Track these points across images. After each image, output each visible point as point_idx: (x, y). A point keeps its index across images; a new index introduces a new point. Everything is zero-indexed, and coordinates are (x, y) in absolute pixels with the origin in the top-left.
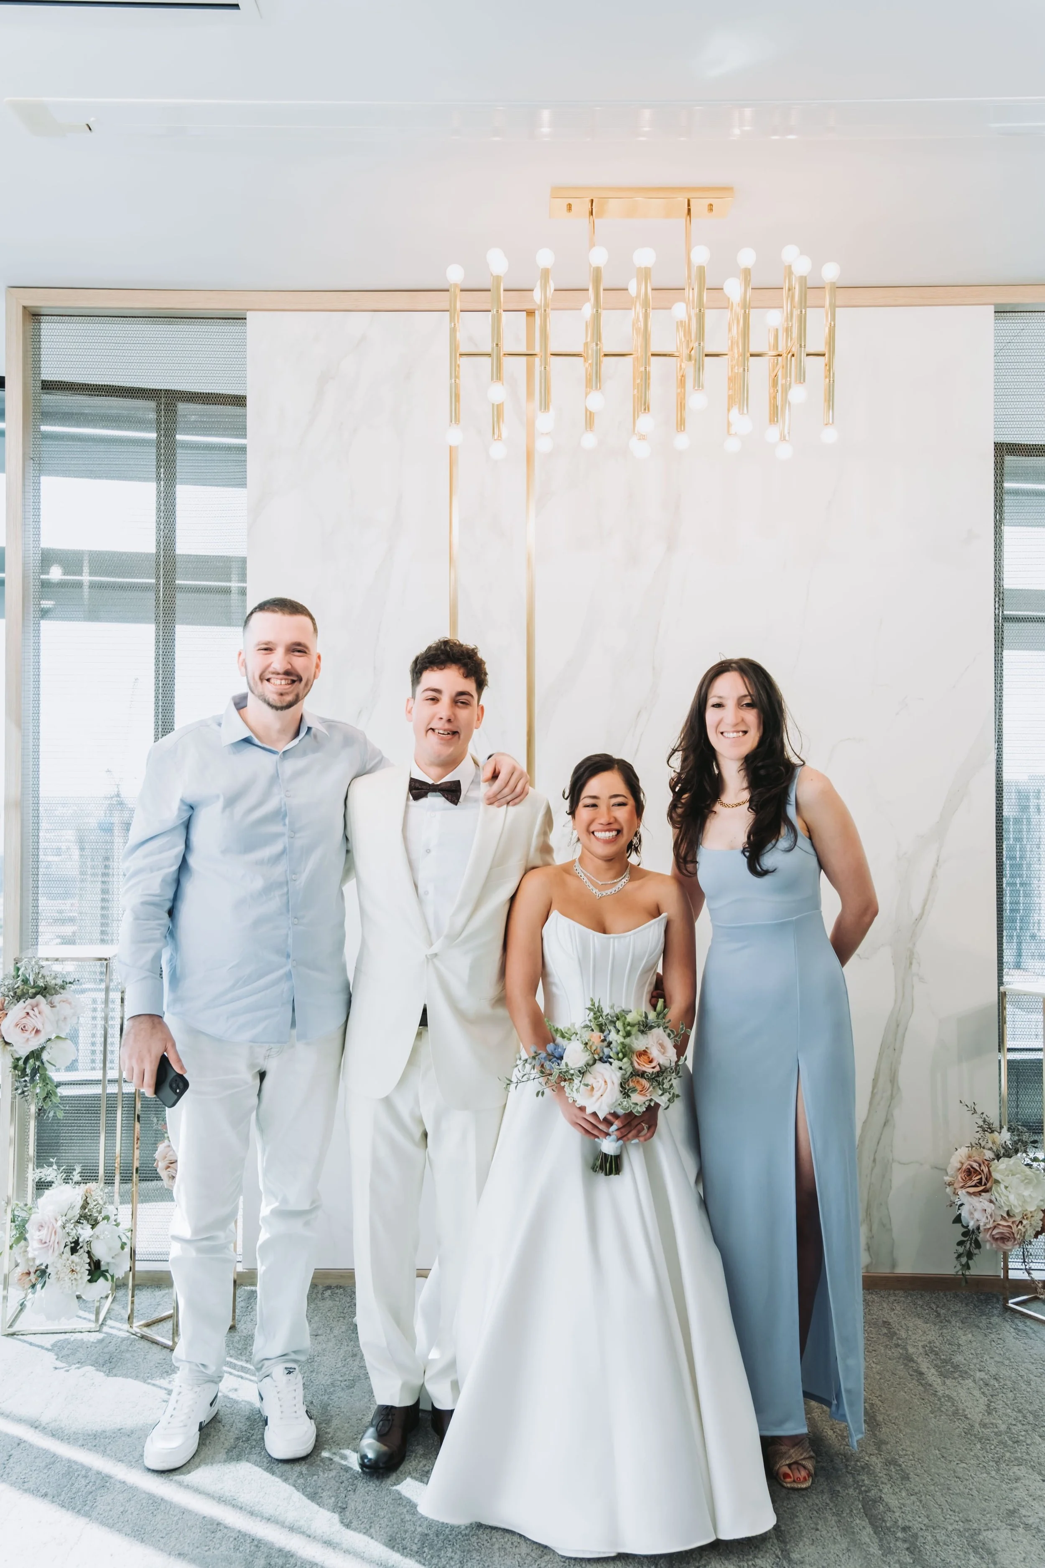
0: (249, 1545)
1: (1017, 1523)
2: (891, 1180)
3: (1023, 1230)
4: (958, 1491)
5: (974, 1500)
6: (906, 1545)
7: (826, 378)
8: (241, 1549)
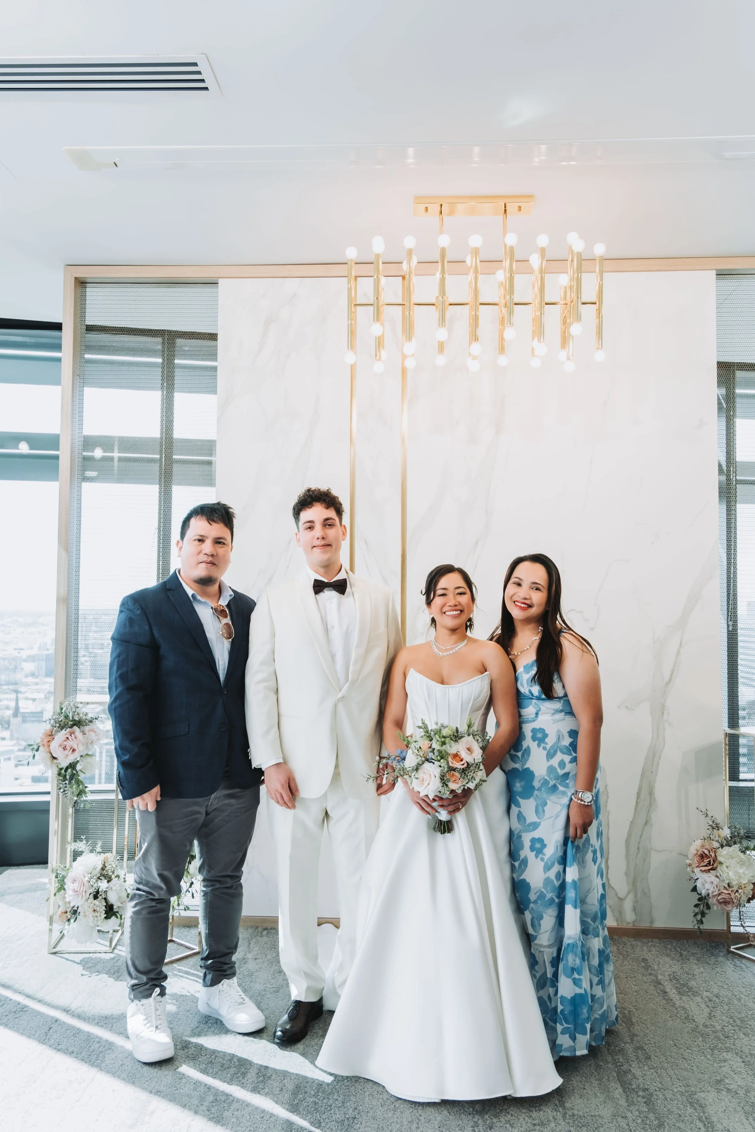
0: (203, 1088)
1: (722, 1088)
2: (650, 863)
3: (739, 896)
4: (684, 1067)
5: (694, 1073)
6: (644, 1100)
7: (597, 318)
8: (198, 1090)
